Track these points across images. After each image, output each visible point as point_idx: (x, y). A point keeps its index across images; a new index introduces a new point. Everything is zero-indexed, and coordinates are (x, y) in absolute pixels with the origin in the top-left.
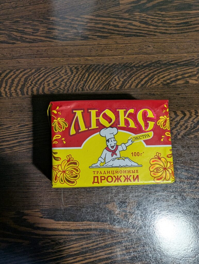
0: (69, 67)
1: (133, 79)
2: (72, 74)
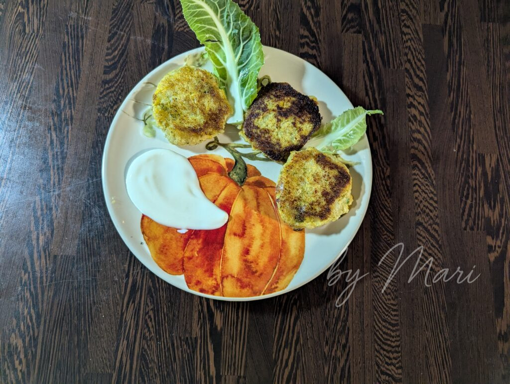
0: (372, 279)
1: (386, 223)
2: (380, 277)
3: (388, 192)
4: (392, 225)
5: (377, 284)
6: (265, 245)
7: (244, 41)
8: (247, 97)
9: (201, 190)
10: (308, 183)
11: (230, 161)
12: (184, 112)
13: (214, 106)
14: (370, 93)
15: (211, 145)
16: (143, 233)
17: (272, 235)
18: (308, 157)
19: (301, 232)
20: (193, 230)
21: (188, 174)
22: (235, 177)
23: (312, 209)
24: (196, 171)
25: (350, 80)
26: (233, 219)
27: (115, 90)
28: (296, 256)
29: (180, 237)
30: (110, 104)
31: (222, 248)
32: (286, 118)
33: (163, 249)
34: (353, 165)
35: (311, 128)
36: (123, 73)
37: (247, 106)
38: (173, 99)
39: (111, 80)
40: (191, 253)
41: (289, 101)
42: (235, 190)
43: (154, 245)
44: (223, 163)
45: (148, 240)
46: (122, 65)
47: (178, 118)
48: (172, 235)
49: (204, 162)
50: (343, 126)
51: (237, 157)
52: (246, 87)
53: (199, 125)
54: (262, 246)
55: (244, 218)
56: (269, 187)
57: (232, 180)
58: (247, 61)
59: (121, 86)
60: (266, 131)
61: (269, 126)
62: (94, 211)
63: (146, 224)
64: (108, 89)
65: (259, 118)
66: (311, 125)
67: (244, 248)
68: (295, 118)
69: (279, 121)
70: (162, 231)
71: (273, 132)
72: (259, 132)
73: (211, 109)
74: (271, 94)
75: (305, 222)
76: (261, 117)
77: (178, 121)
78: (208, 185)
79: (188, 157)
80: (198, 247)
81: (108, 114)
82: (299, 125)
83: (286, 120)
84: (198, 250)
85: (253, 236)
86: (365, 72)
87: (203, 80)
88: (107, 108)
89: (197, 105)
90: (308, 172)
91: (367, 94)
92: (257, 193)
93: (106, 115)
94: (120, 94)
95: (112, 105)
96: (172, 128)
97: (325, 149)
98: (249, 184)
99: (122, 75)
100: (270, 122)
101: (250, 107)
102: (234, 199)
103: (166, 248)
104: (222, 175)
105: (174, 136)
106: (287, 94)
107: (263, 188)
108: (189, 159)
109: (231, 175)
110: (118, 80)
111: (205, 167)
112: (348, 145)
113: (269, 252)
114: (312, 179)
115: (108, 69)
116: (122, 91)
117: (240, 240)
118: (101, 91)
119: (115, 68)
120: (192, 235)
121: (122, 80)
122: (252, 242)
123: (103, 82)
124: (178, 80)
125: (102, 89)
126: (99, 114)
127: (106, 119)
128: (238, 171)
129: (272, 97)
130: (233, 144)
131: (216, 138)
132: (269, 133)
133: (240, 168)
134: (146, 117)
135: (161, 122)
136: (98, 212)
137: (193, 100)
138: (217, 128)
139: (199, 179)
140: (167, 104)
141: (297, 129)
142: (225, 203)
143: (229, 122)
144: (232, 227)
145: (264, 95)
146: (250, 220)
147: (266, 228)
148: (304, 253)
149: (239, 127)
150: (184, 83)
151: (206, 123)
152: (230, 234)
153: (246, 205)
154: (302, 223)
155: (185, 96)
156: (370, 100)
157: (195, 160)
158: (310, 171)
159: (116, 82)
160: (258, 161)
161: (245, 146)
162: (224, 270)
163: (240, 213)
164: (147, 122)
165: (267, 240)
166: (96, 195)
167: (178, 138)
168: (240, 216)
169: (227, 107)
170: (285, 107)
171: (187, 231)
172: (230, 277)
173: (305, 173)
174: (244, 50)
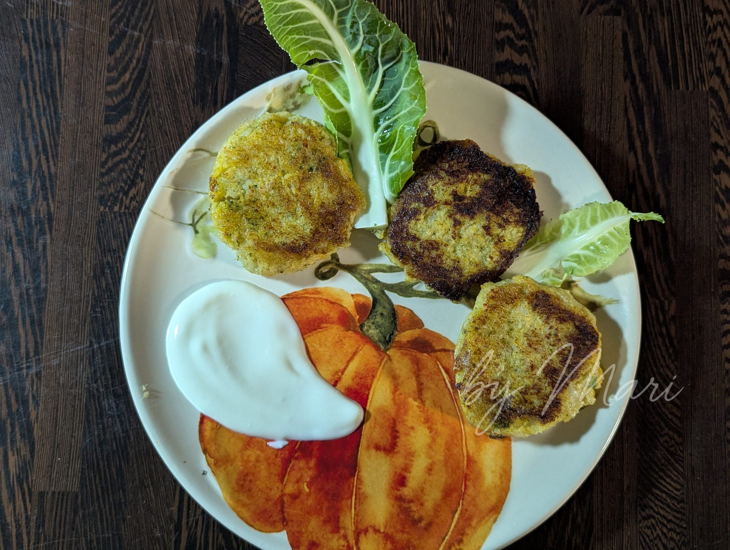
3: (671, 351)
4: (679, 415)
5: (649, 532)
6: (436, 467)
7: (384, 64)
8: (393, 174)
9: (310, 362)
10: (516, 350)
11: (362, 300)
12: (273, 212)
13: (330, 196)
14: (638, 144)
15: (325, 270)
16: (205, 451)
17: (448, 448)
18: (516, 298)
19: (504, 441)
20: (297, 442)
21: (282, 330)
22: (373, 332)
23: (526, 401)
24: (298, 322)
25: (598, 118)
26: (372, 418)
27: (129, 157)
28: (495, 486)
29: (274, 457)
30: (121, 187)
31: (354, 475)
32: (472, 218)
33: (244, 480)
34: (603, 303)
35: (520, 234)
36: (143, 120)
37: (393, 192)
38: (250, 187)
39: (120, 136)
40: (296, 486)
41: (475, 182)
42: (375, 360)
43: (227, 474)
44: (349, 305)
45: (215, 464)
46: (139, 104)
47: (262, 224)
48: (258, 452)
49: (313, 304)
50: (583, 228)
51: (377, 292)
52: (392, 154)
53: (302, 238)
54: (430, 470)
55: (393, 414)
56: (440, 351)
57: (367, 339)
58: (392, 101)
59: (141, 148)
60: (433, 245)
61: (437, 234)
62: (107, 405)
63: (208, 433)
64: (117, 153)
65: (418, 220)
66: (521, 229)
67: (396, 473)
68: (488, 218)
69: (457, 223)
70: (240, 445)
71: (446, 245)
72: (418, 247)
73: (323, 203)
74: (441, 170)
75: (512, 427)
76: (422, 217)
77: (261, 232)
78: (321, 349)
79: (281, 295)
80: (308, 475)
81: (120, 208)
82: (496, 231)
83: (472, 222)
84: (308, 480)
85: (413, 449)
86: (628, 99)
87: (306, 146)
88: (116, 195)
89: (297, 196)
90: (516, 329)
91: (632, 147)
92: (417, 364)
93: (116, 209)
94: (140, 166)
95: (126, 188)
96: (249, 247)
97: (548, 273)
98: (401, 346)
99: (141, 125)
100: (440, 227)
101: (399, 196)
102: (373, 377)
103: (249, 478)
104: (348, 330)
105: (255, 260)
106: (472, 168)
107: (428, 353)
108: (283, 299)
109: (365, 328)
110: (134, 135)
111: (315, 314)
112: (595, 268)
113: (443, 479)
114: (523, 341)
115: (114, 113)
116: (144, 157)
117: (388, 458)
118: (103, 160)
119: (127, 110)
120: (296, 452)
121: (143, 136)
122: (411, 461)
123: (105, 140)
124: (258, 148)
125: (104, 156)
126: (102, 209)
127: (115, 218)
128: (378, 319)
129: (443, 174)
130: (367, 265)
131: (335, 257)
132: (437, 249)
133: (382, 314)
134: (197, 218)
135: (228, 235)
136: (114, 405)
137: (289, 186)
138: (338, 240)
139: (304, 339)
140: (238, 198)
141: (493, 239)
142: (356, 387)
143: (358, 226)
144: (372, 433)
145: (426, 170)
146: (406, 418)
147: (436, 433)
148: (509, 480)
149: (379, 235)
150: (270, 153)
151: (315, 232)
152: (368, 447)
153: (396, 388)
154: (507, 429)
155: (272, 179)
156: (637, 160)
157: (296, 300)
158: (520, 326)
159: (132, 140)
160: (418, 298)
161: (391, 269)
162: (359, 519)
163: (385, 404)
164: (199, 227)
165: (440, 457)
166: (108, 372)
167: (263, 265)
168: (386, 411)
169: (354, 199)
170: (468, 194)
171: (286, 443)
172: (371, 530)
173: (511, 329)
174: (385, 79)
